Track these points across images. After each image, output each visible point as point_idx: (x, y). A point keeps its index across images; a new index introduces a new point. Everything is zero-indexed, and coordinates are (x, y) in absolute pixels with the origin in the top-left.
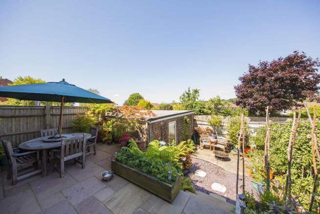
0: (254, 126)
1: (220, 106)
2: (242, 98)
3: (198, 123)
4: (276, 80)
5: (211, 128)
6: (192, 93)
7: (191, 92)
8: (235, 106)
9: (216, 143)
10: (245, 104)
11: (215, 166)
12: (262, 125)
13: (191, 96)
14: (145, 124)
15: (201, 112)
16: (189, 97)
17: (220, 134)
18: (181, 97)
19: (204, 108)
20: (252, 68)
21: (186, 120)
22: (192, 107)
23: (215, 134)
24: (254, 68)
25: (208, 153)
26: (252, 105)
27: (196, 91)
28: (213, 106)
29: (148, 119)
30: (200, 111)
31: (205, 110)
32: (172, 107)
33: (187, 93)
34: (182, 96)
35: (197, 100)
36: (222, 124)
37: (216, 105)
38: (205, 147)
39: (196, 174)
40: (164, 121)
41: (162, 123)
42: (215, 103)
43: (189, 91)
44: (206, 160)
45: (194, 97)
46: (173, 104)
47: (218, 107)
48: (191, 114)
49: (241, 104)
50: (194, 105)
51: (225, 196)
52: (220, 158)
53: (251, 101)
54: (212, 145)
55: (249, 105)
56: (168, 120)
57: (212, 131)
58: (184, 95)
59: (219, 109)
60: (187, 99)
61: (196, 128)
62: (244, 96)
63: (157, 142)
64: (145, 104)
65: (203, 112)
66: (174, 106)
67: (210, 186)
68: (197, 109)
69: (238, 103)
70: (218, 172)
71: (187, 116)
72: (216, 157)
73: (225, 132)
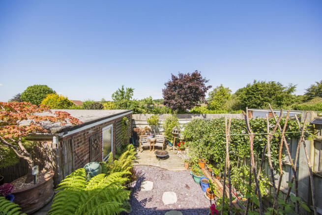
0: (183, 123)
1: (151, 106)
2: (168, 100)
3: (136, 123)
4: (189, 87)
5: (149, 127)
6: (126, 92)
7: (125, 90)
8: (163, 106)
9: (155, 142)
10: (169, 104)
11: (159, 169)
12: (189, 122)
13: (125, 95)
14: (52, 140)
15: (136, 111)
16: (123, 95)
17: (158, 132)
18: (113, 95)
19: (138, 107)
20: (173, 77)
21: (125, 121)
22: (126, 106)
23: (153, 132)
24: (175, 77)
25: (149, 154)
26: (174, 105)
27: (131, 90)
28: (146, 105)
29: (59, 129)
30: (134, 110)
31: (139, 109)
32: (101, 105)
33: (121, 91)
34: (115, 94)
35: (130, 99)
36: (159, 123)
37: (149, 104)
38: (144, 149)
39: (142, 190)
40: (94, 127)
41: (91, 132)
42: (148, 102)
43: (123, 89)
44: (149, 164)
45: (128, 96)
46: (102, 102)
47: (150, 107)
48: (129, 114)
49: (167, 104)
50: (128, 104)
51: (179, 207)
52: (161, 158)
53: (174, 102)
54: (152, 145)
55: (172, 105)
56: (102, 124)
57: (150, 130)
58: (117, 93)
59: (151, 108)
60: (120, 98)
61: (135, 129)
62: (169, 98)
63: (80, 174)
64: (59, 100)
65: (137, 111)
66: (105, 105)
67: (161, 202)
68: (131, 108)
69: (165, 104)
70: (163, 176)
71: (125, 116)
72: (157, 157)
73: (161, 130)
